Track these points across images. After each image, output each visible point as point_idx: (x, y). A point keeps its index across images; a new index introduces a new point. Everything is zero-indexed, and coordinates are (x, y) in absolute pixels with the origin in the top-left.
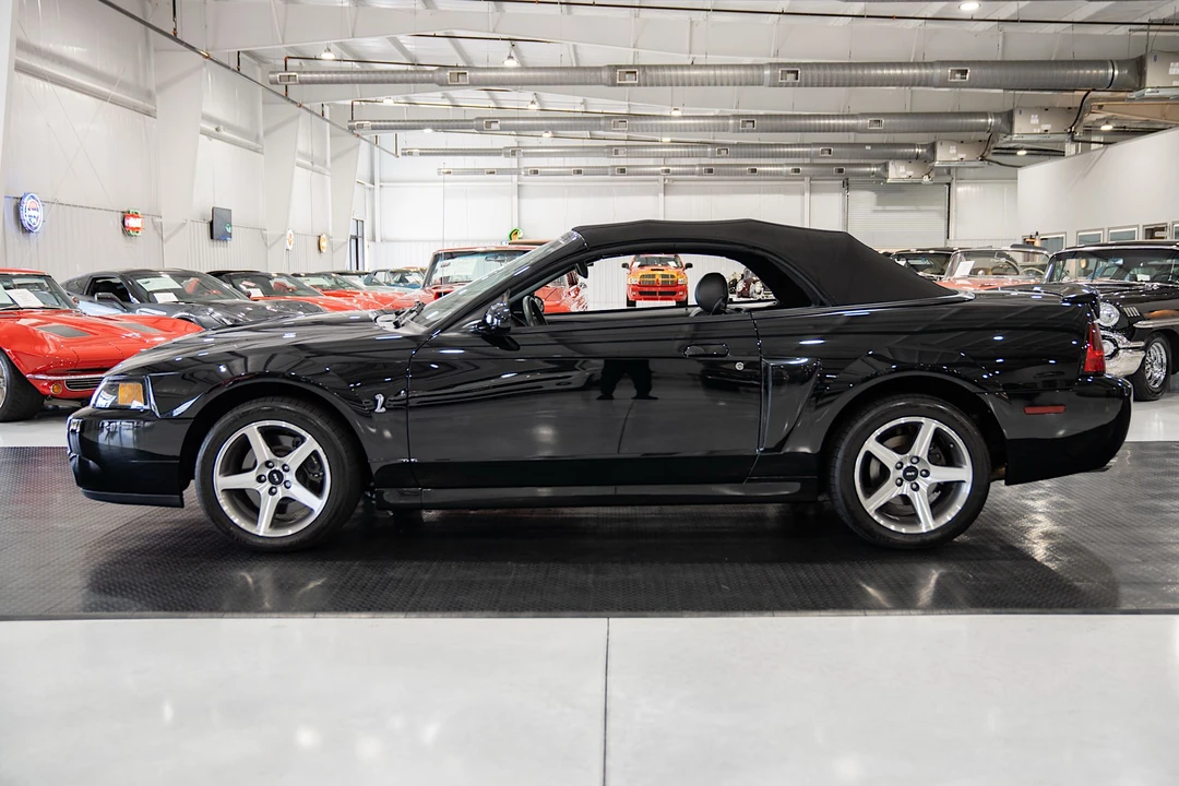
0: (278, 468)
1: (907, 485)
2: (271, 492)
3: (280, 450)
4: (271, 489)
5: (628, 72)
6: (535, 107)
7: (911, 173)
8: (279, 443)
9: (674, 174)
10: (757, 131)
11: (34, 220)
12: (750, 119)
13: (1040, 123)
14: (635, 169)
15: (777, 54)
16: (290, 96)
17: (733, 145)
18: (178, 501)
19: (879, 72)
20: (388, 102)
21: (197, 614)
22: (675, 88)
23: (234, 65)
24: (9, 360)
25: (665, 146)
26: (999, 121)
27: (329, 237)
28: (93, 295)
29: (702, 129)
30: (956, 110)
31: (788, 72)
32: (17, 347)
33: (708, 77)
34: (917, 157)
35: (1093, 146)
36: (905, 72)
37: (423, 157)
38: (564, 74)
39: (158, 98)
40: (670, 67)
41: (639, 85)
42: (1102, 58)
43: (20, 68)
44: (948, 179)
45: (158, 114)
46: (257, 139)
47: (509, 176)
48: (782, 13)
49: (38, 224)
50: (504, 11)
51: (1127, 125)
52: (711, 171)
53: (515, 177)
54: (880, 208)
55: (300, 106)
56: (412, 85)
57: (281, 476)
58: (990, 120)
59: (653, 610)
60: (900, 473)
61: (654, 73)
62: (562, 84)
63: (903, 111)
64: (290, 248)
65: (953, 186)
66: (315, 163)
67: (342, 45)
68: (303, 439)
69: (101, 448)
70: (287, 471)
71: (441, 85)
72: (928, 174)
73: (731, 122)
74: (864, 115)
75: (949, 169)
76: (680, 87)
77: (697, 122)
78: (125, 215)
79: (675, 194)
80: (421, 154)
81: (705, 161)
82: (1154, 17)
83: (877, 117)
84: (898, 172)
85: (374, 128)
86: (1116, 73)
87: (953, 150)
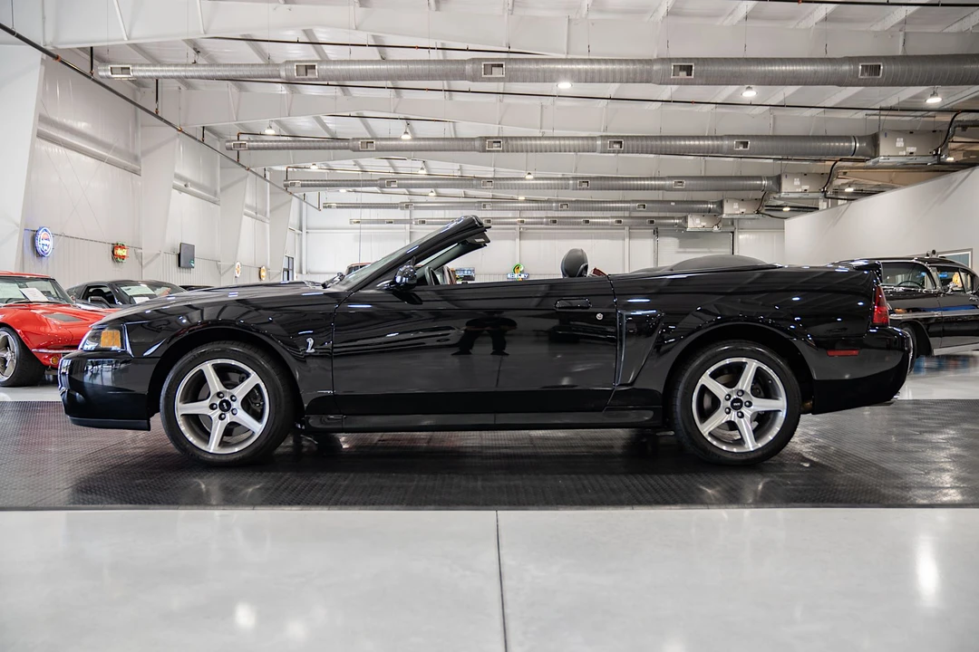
0: (227, 398)
1: (734, 413)
2: (221, 418)
3: (229, 384)
4: (220, 416)
5: (494, 142)
6: (424, 172)
7: (704, 224)
8: (229, 379)
9: (527, 224)
10: (590, 189)
11: (45, 247)
12: (585, 180)
13: (801, 184)
14: (498, 220)
15: (606, 130)
16: (240, 162)
17: (572, 201)
18: (146, 425)
19: (683, 143)
20: (314, 168)
21: (157, 506)
22: (530, 154)
23: (200, 138)
24: (20, 338)
25: (521, 202)
26: (771, 183)
27: (267, 269)
28: (87, 299)
29: (549, 187)
30: (739, 175)
31: (615, 142)
32: (27, 328)
33: (555, 145)
34: (710, 211)
35: (840, 202)
36: (702, 143)
37: (339, 210)
38: (446, 143)
39: (142, 160)
40: (526, 138)
41: (503, 151)
42: (847, 134)
43: (41, 135)
44: (732, 229)
45: (142, 173)
46: (215, 194)
47: (403, 225)
48: (610, 99)
49: (49, 250)
50: (401, 97)
51: (864, 188)
52: (555, 222)
53: (408, 226)
54: (681, 250)
55: (248, 169)
56: (332, 151)
57: (229, 405)
58: (764, 182)
59: (533, 505)
60: (729, 404)
61: (514, 142)
62: (445, 150)
63: (699, 175)
64: (238, 276)
65: (736, 233)
66: (258, 214)
67: (279, 123)
68: (248, 375)
69: (86, 385)
70: (234, 401)
71: (354, 151)
72: (717, 225)
73: (571, 182)
74: (670, 178)
75: (732, 220)
76: (534, 154)
77: (545, 182)
78: (115, 247)
79: (529, 239)
80: (337, 207)
81: (551, 214)
82: (884, 105)
83: (680, 179)
84: (695, 223)
85: (303, 186)
86: (858, 145)
87: (736, 206)
